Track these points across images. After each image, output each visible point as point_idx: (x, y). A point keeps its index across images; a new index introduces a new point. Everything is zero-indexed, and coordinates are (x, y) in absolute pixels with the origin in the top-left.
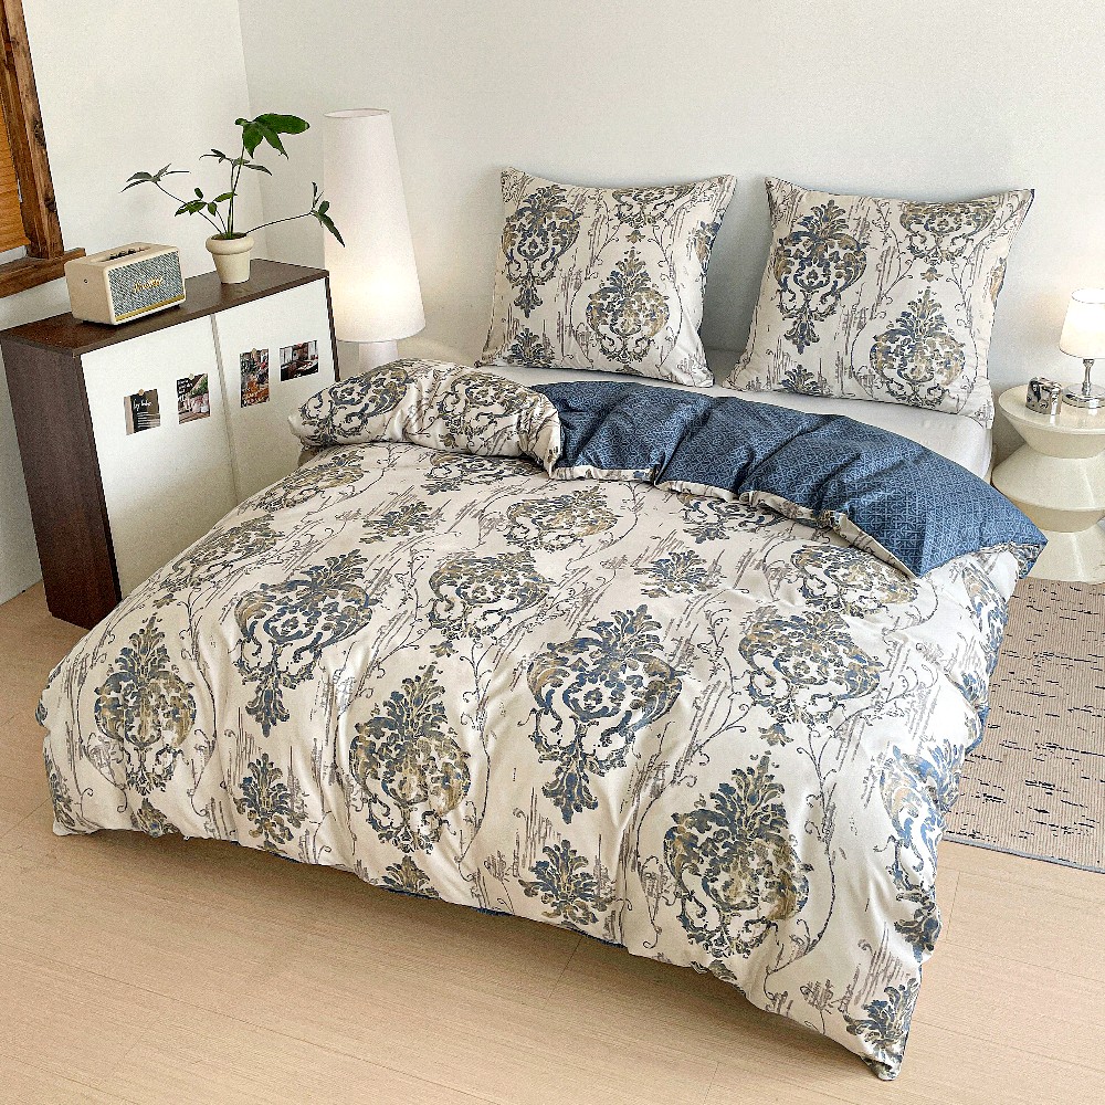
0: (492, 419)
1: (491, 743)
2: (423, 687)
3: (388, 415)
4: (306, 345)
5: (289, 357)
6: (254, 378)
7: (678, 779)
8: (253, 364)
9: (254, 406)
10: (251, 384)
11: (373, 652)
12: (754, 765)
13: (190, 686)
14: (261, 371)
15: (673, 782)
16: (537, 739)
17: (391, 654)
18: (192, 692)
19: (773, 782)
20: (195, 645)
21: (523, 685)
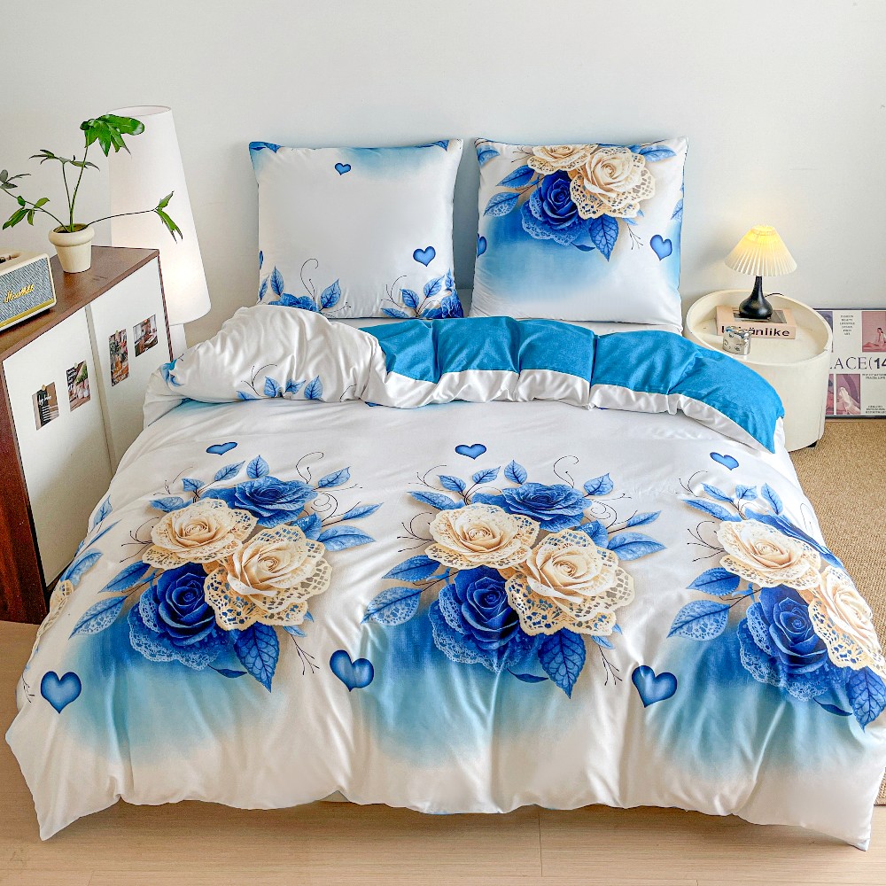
4: (148, 320)
5: (140, 332)
6: (119, 358)
8: (117, 346)
9: (120, 382)
10: (117, 365)
14: (122, 351)
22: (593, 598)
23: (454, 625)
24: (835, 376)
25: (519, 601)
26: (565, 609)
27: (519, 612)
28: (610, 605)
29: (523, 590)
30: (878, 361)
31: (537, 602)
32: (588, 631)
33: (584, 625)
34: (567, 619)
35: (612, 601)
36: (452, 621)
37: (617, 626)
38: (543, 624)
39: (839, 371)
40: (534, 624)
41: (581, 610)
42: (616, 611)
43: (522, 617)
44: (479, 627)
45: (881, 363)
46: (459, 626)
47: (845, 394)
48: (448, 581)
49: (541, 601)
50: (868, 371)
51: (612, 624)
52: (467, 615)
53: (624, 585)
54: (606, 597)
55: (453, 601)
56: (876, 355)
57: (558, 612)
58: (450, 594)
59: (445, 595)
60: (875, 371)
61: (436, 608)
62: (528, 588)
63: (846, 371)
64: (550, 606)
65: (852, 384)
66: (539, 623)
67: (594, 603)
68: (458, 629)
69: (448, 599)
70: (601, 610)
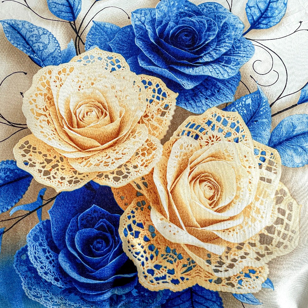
22: (240, 247)
23: (49, 278)
25: (138, 249)
26: (200, 261)
27: (137, 263)
28: (263, 256)
29: (144, 232)
31: (162, 251)
32: (229, 289)
33: (225, 282)
34: (202, 275)
35: (267, 249)
36: (46, 273)
37: (269, 282)
38: (168, 280)
40: (157, 279)
41: (221, 264)
42: (269, 263)
43: (141, 269)
44: (83, 280)
46: (57, 280)
48: (40, 215)
49: (167, 250)
51: (262, 279)
52: (66, 266)
53: (286, 221)
54: (258, 244)
55: (46, 247)
57: (190, 266)
58: (42, 238)
59: (36, 238)
61: (24, 257)
62: (152, 228)
64: (180, 257)
66: (164, 278)
67: (241, 253)
68: (55, 283)
69: (41, 245)
70: (250, 262)
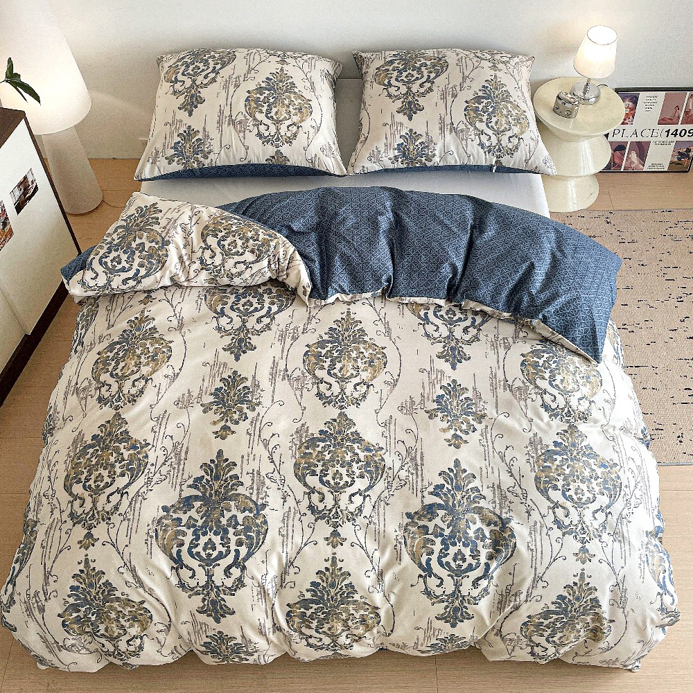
0: (248, 265)
1: (393, 599)
2: (333, 574)
3: (158, 275)
4: (25, 178)
5: (18, 194)
7: (529, 599)
11: (284, 555)
12: (577, 580)
13: (142, 602)
14: (2, 219)
15: (526, 601)
16: (427, 593)
17: (298, 553)
18: (145, 605)
19: (590, 586)
20: (135, 576)
21: (406, 558)
24: (629, 143)
30: (668, 131)
39: (634, 139)
45: (671, 132)
47: (634, 156)
50: (659, 139)
56: (667, 127)
60: (665, 139)
63: (640, 139)
65: (642, 149)
